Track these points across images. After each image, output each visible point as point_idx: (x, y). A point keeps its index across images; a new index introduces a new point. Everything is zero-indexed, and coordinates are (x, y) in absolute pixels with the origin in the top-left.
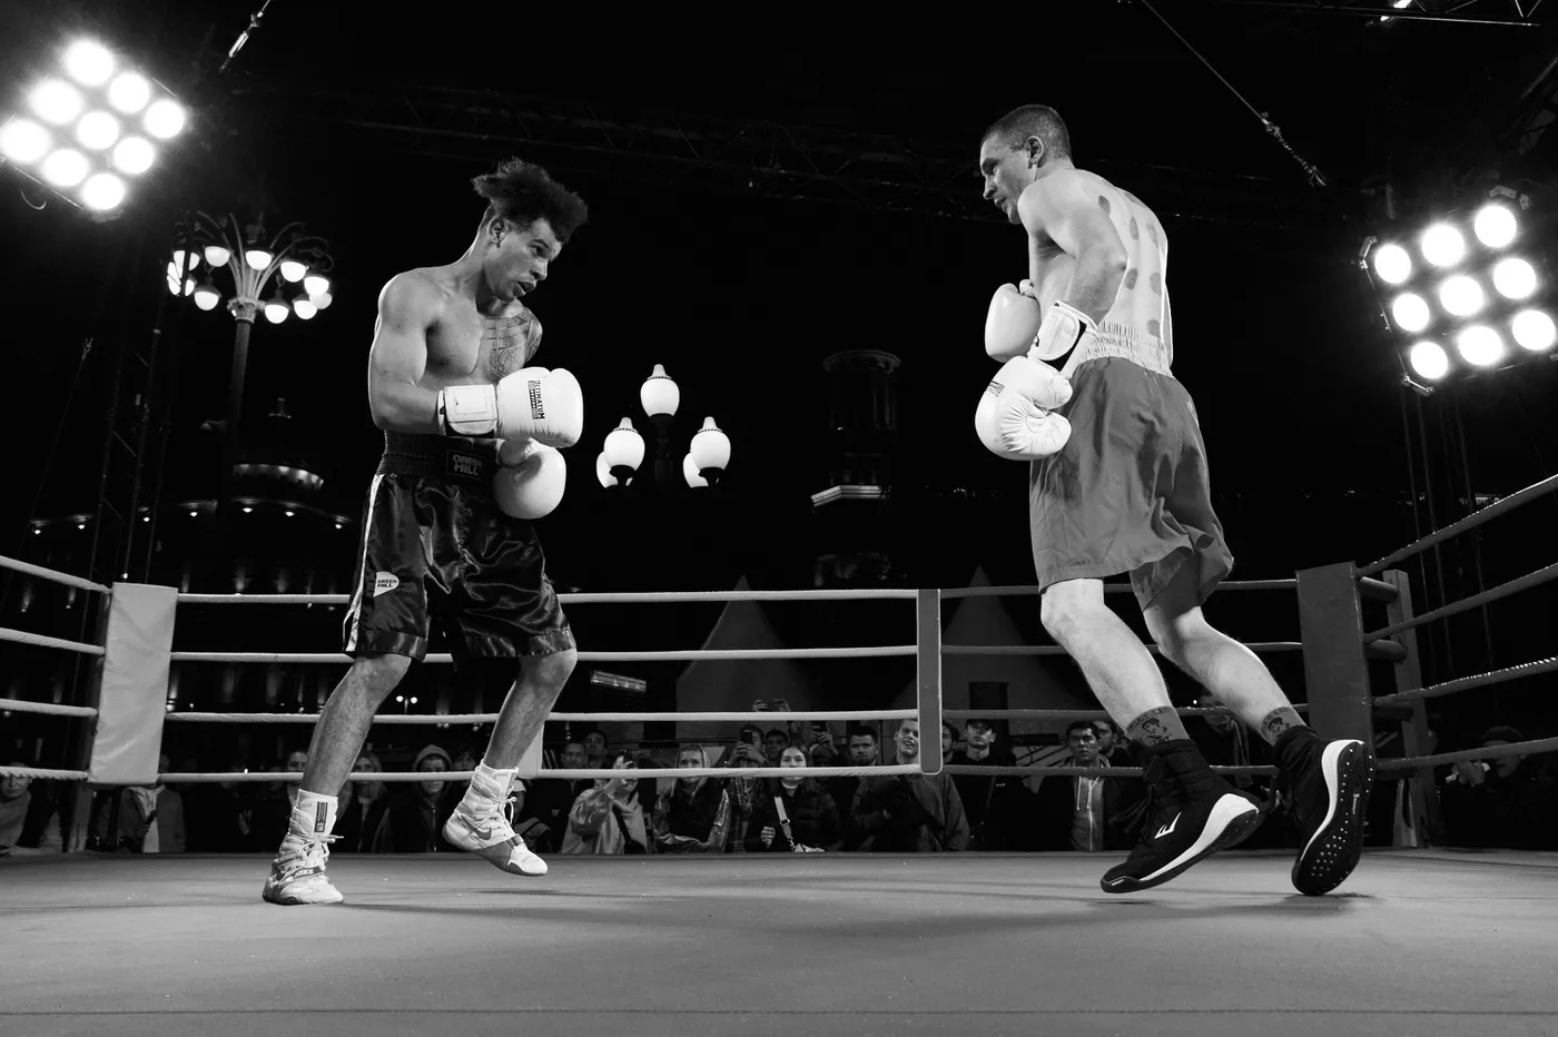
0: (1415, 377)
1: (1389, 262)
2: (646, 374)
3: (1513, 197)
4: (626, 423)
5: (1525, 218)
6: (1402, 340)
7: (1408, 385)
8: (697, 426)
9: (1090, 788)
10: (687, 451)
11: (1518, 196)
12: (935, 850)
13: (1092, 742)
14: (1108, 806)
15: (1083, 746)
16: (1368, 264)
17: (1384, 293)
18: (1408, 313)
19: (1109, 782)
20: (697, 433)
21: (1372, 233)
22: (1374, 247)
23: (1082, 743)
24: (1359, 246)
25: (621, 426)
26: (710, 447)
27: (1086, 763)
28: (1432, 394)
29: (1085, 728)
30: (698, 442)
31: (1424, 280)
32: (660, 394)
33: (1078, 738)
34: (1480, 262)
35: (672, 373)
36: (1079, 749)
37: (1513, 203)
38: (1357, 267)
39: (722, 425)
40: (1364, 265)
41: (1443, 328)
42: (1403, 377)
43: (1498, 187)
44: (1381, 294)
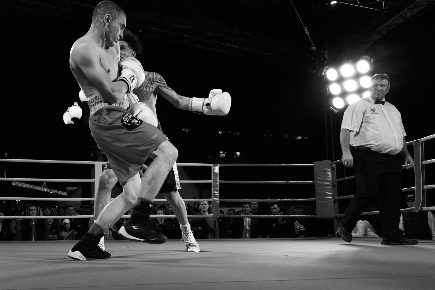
0: (334, 107)
1: (331, 74)
3: (369, 59)
5: (372, 65)
6: (331, 96)
7: (331, 109)
9: (247, 221)
11: (371, 59)
12: (212, 238)
13: (249, 208)
14: (252, 225)
15: (246, 209)
16: (325, 74)
17: (328, 82)
18: (334, 89)
19: (252, 219)
21: (327, 65)
22: (327, 69)
23: (246, 208)
24: (322, 69)
25: (74, 104)
27: (247, 214)
28: (338, 113)
29: (247, 204)
31: (340, 80)
33: (245, 207)
34: (357, 76)
36: (245, 210)
37: (369, 61)
38: (321, 74)
40: (323, 74)
41: (344, 94)
42: (330, 107)
43: (365, 56)
44: (327, 82)
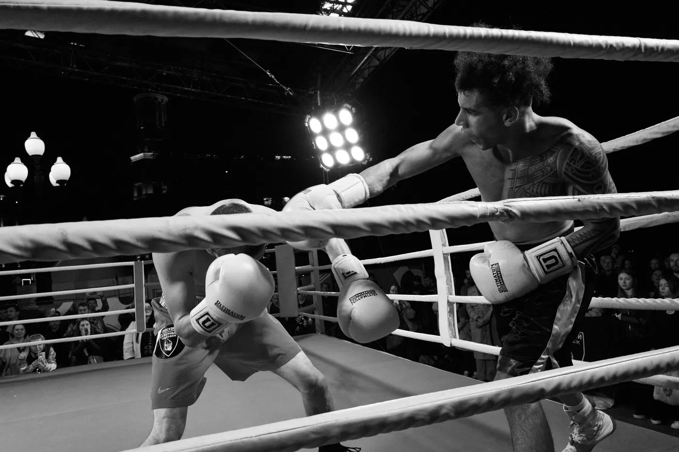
0: (324, 165)
1: (314, 124)
2: (28, 136)
3: (350, 108)
4: (17, 160)
5: (355, 115)
6: (319, 152)
7: (322, 168)
8: (54, 161)
10: (50, 171)
11: (352, 108)
16: (308, 124)
18: (321, 143)
20: (54, 164)
21: (309, 113)
22: (309, 119)
24: (304, 119)
25: (15, 161)
26: (60, 171)
28: (329, 172)
30: (54, 168)
31: (325, 132)
32: (34, 145)
34: (342, 129)
35: (40, 136)
37: (350, 110)
38: (304, 125)
39: (65, 160)
40: (306, 125)
41: (331, 150)
42: (320, 165)
43: (346, 104)
44: (312, 136)
